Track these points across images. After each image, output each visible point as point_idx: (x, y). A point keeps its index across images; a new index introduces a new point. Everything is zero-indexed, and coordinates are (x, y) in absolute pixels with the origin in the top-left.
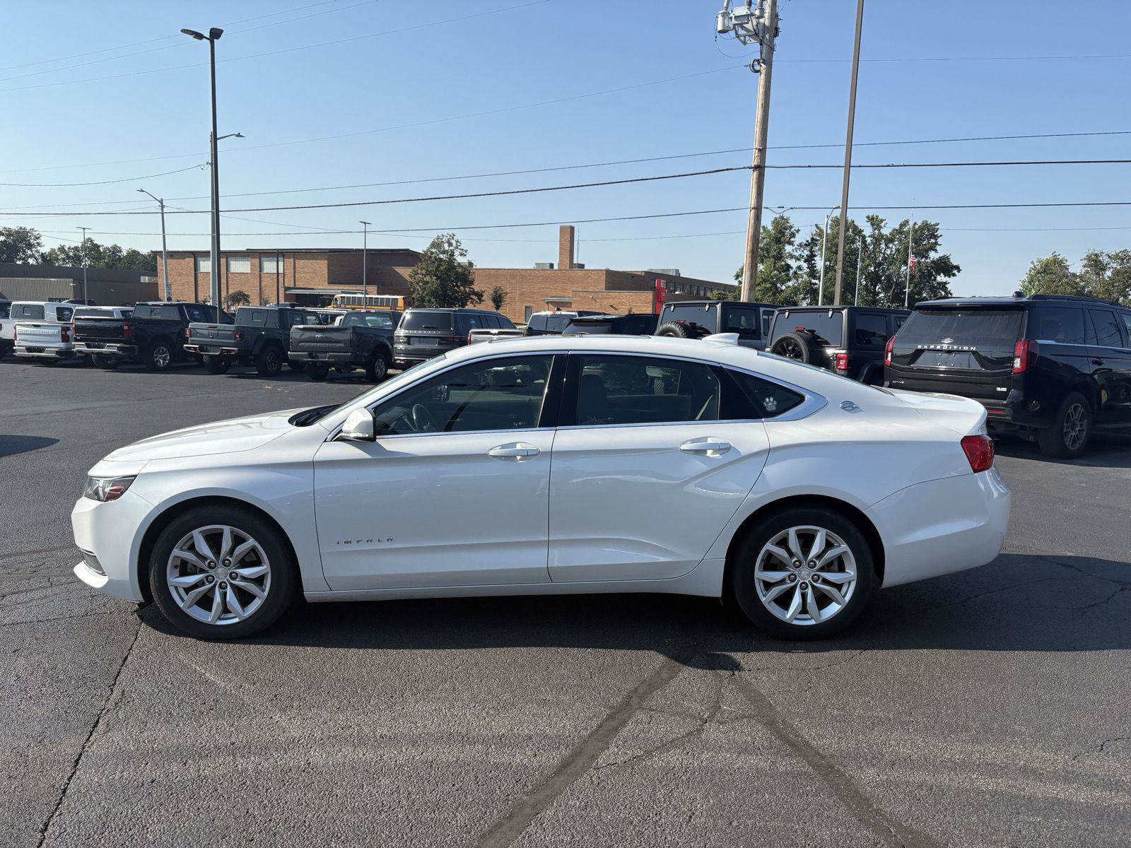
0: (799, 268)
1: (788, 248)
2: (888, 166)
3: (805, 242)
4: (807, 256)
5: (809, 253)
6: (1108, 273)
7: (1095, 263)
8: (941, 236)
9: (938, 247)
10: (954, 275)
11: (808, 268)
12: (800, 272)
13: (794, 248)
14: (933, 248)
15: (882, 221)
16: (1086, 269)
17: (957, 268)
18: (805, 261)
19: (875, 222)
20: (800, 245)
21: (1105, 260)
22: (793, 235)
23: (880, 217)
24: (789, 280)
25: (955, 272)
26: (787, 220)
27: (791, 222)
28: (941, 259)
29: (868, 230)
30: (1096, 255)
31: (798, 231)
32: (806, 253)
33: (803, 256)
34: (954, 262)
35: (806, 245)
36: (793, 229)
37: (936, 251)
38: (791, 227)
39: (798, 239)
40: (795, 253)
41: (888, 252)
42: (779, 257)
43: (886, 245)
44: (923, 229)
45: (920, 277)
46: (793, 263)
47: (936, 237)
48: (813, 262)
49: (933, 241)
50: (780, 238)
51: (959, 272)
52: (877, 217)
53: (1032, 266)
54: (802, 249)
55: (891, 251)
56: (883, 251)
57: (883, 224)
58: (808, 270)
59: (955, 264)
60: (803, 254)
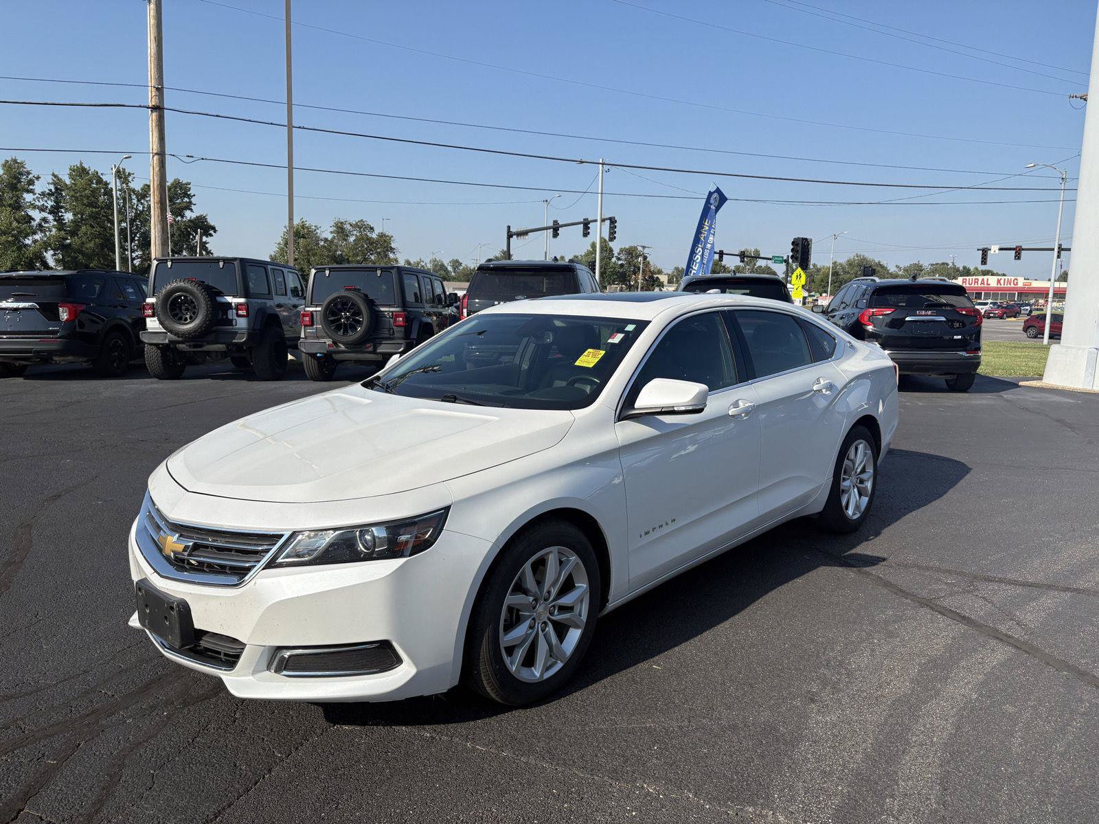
0: (45, 220)
1: (28, 197)
2: (299, 128)
3: (48, 191)
4: (52, 206)
5: (53, 203)
6: (352, 239)
7: (340, 229)
8: (194, 195)
9: (193, 207)
10: (211, 235)
11: (55, 220)
12: (46, 225)
13: (35, 197)
14: (188, 206)
15: (129, 174)
16: (333, 235)
17: (214, 228)
18: (50, 213)
19: (122, 175)
20: (43, 194)
21: (348, 227)
22: (31, 182)
23: (127, 171)
24: (34, 233)
25: (212, 232)
26: (21, 165)
27: (28, 167)
28: (198, 218)
29: (113, 183)
30: (342, 223)
31: (38, 178)
32: (50, 203)
33: (47, 207)
34: (211, 222)
35: (48, 194)
36: (30, 176)
37: (191, 210)
38: (29, 173)
39: (39, 187)
40: (37, 203)
41: (141, 208)
42: (17, 206)
43: (138, 201)
44: (176, 187)
45: (180, 235)
46: (37, 215)
47: (189, 196)
48: (60, 214)
49: (186, 200)
50: (16, 184)
51: (215, 231)
52: (124, 169)
53: (286, 230)
54: (46, 199)
55: (144, 207)
56: (135, 207)
57: (130, 179)
58: (55, 223)
59: (212, 223)
60: (46, 204)
